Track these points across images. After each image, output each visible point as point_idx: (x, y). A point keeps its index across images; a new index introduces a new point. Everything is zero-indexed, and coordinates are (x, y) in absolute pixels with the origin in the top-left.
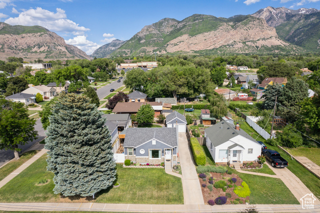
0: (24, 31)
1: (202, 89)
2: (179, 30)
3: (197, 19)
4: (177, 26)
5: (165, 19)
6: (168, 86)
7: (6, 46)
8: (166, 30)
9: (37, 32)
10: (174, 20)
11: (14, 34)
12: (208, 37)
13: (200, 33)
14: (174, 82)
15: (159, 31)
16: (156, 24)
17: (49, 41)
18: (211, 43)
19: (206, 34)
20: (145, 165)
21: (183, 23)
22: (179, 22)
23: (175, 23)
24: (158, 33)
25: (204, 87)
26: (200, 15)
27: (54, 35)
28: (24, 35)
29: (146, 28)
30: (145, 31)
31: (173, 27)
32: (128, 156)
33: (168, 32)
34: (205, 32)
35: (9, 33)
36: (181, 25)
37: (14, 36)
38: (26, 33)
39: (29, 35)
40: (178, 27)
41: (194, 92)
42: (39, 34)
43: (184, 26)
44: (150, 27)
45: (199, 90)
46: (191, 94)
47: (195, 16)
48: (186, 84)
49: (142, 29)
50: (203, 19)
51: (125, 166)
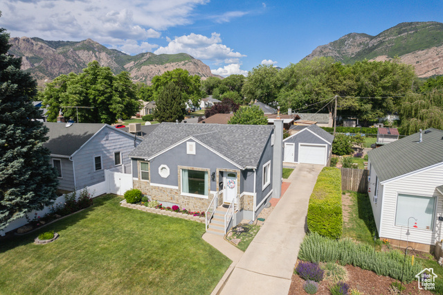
0: (168, 60)
1: (391, 102)
2: (371, 49)
3: (405, 31)
4: (368, 44)
5: (349, 35)
6: (318, 94)
7: (148, 78)
8: (350, 51)
9: (181, 61)
10: (364, 35)
11: (158, 64)
12: (423, 58)
13: (408, 52)
14: (330, 86)
15: (339, 52)
16: (335, 43)
17: (192, 70)
18: (428, 67)
19: (420, 52)
20: (169, 209)
21: (379, 39)
22: (372, 38)
23: (365, 40)
24: (337, 55)
25: (396, 100)
26: (411, 24)
27: (199, 63)
28: (167, 65)
29: (319, 49)
30: (318, 53)
31: (362, 46)
32: (139, 181)
33: (352, 54)
34: (419, 50)
35: (153, 63)
36: (375, 42)
37: (158, 67)
38: (170, 63)
39: (172, 64)
40: (370, 45)
41: (374, 108)
42: (183, 62)
43: (381, 43)
44: (325, 47)
45: (384, 105)
46: (366, 112)
47: (400, 26)
48: (355, 90)
49: (314, 51)
50: (416, 29)
51: (124, 203)
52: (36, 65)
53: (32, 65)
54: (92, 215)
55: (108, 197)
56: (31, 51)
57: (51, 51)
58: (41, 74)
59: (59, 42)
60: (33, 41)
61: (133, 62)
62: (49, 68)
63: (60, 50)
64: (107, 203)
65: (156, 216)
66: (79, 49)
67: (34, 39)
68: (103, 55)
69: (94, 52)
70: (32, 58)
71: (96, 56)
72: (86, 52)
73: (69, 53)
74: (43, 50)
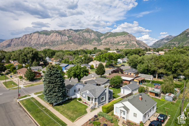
0: (118, 35)
7: (109, 42)
17: (128, 39)
20: (84, 103)
32: (81, 96)
51: (78, 100)
52: (70, 39)
53: (69, 39)
54: (71, 102)
55: (76, 98)
56: (69, 34)
57: (75, 33)
58: (71, 42)
59: (78, 30)
60: (70, 30)
61: (104, 36)
62: (74, 40)
63: (78, 33)
64: (75, 100)
65: (82, 104)
66: (84, 32)
67: (70, 29)
68: (93, 34)
69: (89, 33)
70: (69, 36)
71: (90, 34)
72: (86, 33)
73: (81, 34)
74: (72, 33)
